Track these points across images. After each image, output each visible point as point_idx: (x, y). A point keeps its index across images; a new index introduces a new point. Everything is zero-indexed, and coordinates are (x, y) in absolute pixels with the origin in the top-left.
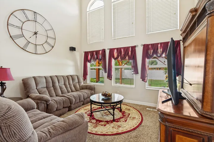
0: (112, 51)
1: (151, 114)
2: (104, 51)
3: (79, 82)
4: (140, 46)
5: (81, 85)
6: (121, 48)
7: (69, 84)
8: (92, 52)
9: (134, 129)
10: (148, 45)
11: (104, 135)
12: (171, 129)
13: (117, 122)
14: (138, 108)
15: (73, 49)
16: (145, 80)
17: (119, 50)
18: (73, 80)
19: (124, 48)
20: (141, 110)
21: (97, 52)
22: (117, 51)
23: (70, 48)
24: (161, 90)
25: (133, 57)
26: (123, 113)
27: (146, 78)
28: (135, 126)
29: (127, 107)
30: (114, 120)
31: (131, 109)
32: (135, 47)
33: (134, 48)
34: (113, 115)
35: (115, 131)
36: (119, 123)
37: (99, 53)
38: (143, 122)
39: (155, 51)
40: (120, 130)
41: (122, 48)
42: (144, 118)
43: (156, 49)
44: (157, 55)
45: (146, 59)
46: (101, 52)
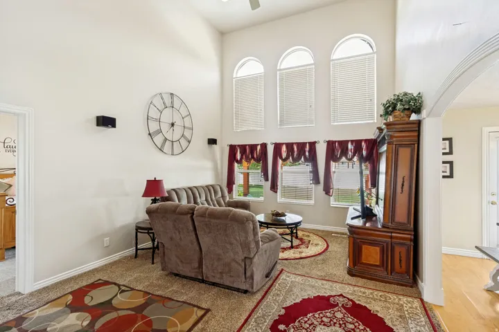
0: (278, 147)
1: (339, 240)
2: (264, 146)
3: (223, 196)
4: (322, 142)
5: (226, 201)
6: (293, 144)
7: (211, 200)
8: (243, 147)
9: (320, 254)
10: (334, 142)
11: (286, 259)
12: (358, 240)
13: (297, 248)
14: (320, 234)
15: (212, 142)
16: (330, 192)
17: (290, 146)
18: (216, 192)
19: (298, 144)
20: (325, 236)
21: (253, 147)
22: (287, 147)
23: (209, 139)
24: (351, 208)
25: (313, 158)
26: (301, 240)
27: (331, 190)
28: (320, 251)
29: (304, 233)
30: (292, 247)
31: (311, 235)
32: (315, 143)
33: (313, 145)
34: (292, 242)
35: (298, 256)
36: (299, 250)
37: (256, 149)
38: (329, 248)
39: (344, 152)
40: (303, 255)
41: (295, 143)
42: (330, 244)
43: (345, 149)
44: (346, 158)
45: (332, 162)
46: (259, 147)
